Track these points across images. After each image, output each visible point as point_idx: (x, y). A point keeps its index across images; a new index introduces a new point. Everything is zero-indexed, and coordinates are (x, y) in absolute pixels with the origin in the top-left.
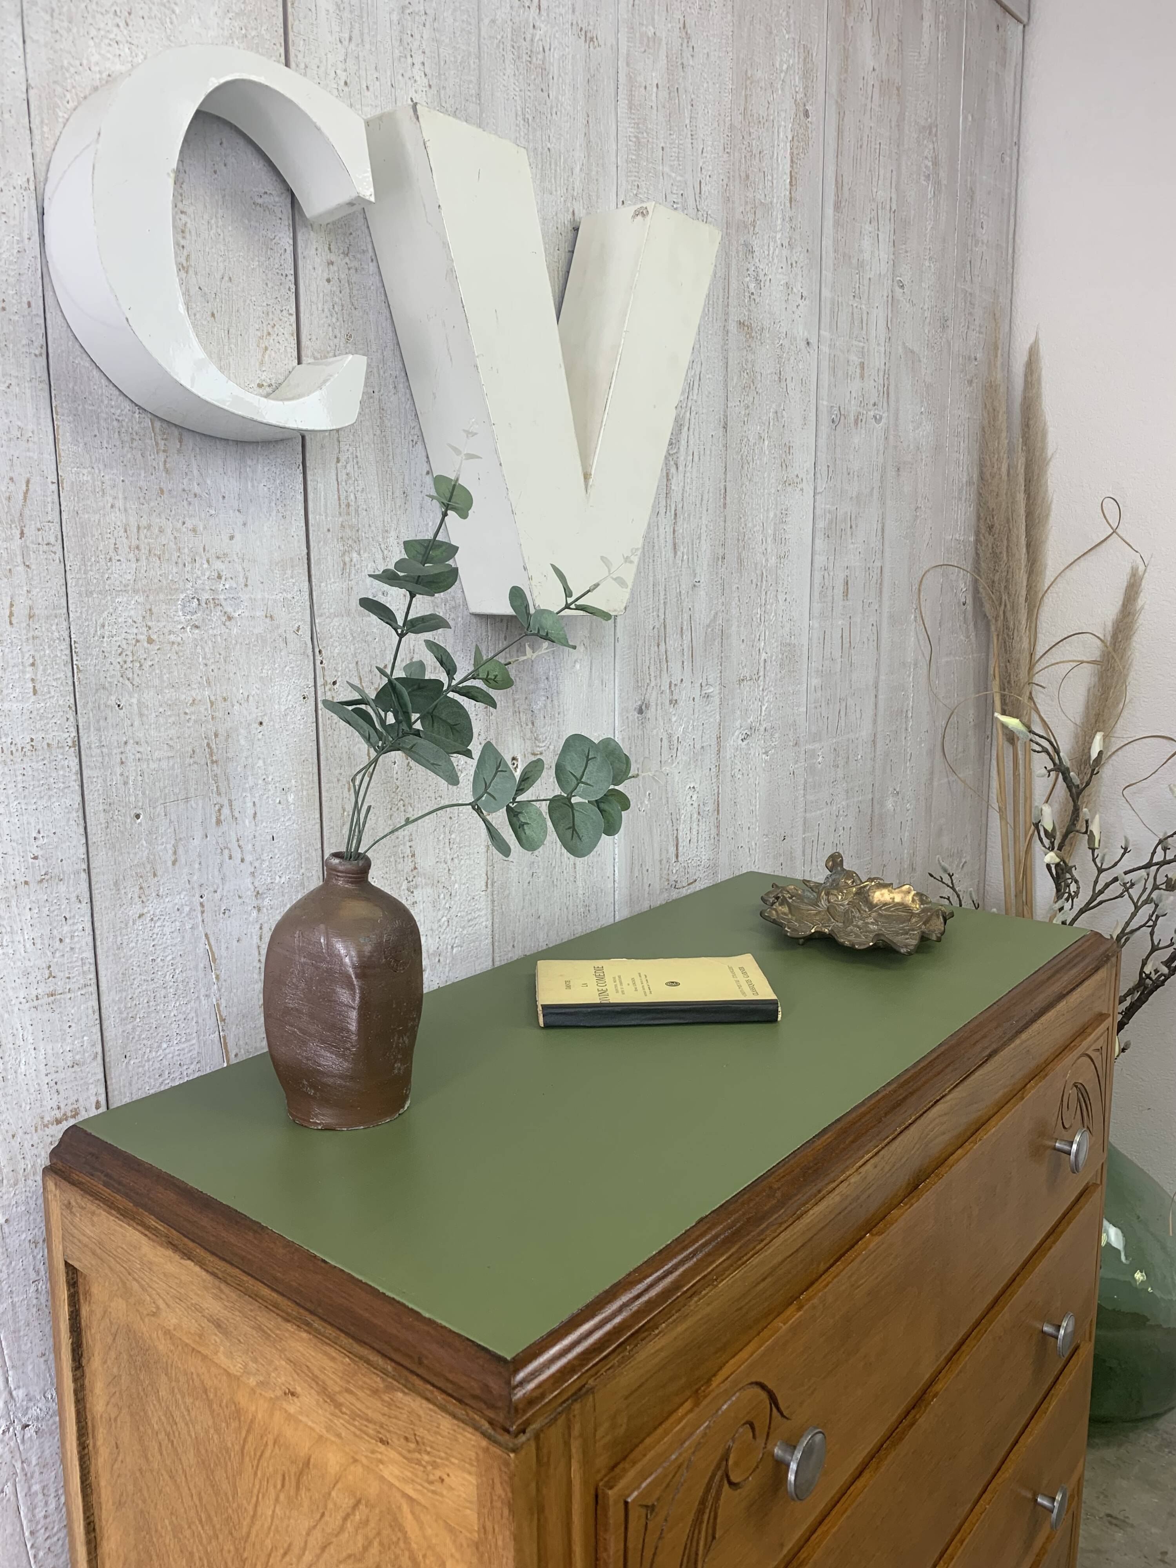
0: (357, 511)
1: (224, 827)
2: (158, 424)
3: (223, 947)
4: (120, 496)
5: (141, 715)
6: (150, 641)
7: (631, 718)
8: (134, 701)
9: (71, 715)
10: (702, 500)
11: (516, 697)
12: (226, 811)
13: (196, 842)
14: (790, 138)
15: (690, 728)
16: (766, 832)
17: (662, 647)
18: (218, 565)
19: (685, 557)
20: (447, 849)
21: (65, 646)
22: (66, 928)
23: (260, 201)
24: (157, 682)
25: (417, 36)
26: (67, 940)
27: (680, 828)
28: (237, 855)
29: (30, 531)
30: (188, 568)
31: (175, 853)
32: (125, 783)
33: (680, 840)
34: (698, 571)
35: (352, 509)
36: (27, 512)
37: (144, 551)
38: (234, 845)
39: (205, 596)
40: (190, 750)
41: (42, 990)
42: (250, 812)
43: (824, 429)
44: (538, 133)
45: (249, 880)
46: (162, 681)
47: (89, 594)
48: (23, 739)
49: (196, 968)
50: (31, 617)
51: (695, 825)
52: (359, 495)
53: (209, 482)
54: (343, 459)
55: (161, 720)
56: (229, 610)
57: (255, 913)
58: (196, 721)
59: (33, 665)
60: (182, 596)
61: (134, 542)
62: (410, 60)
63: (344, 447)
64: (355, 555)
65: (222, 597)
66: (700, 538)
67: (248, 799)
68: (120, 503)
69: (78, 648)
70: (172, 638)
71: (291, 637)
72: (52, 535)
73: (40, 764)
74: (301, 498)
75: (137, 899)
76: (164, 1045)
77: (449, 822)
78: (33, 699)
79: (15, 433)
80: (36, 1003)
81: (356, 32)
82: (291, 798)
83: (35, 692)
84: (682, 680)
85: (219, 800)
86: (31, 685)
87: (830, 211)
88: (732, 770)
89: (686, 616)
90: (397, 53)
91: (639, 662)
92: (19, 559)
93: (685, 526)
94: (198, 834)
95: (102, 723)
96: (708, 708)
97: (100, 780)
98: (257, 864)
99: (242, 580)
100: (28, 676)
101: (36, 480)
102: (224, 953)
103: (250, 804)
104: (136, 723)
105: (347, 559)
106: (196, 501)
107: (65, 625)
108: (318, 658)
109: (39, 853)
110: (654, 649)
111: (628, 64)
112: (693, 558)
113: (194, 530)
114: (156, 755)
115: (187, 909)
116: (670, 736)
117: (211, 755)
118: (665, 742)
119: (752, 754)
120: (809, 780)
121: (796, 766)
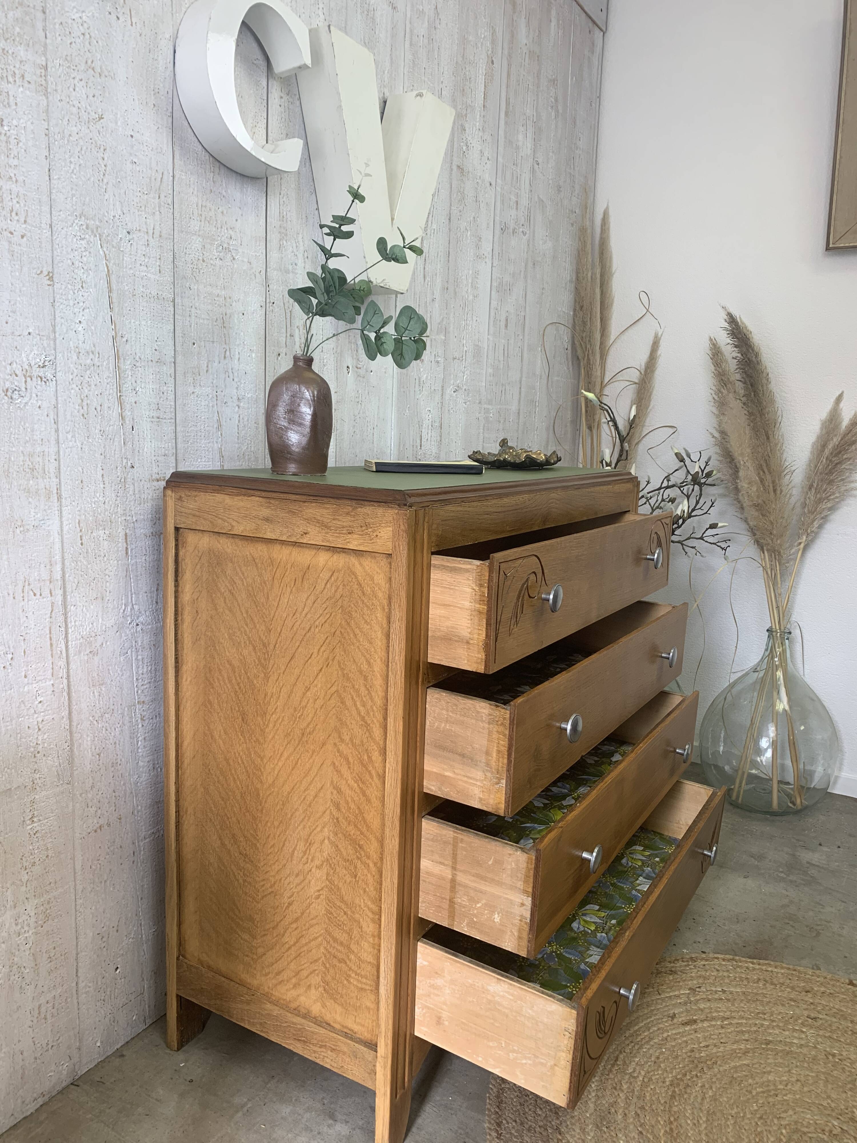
1: (226, 361)
2: (211, 158)
3: (224, 420)
4: (196, 189)
5: (198, 295)
6: (203, 261)
8: (196, 287)
9: (172, 286)
12: (228, 353)
13: (216, 364)
14: (484, 73)
15: (429, 376)
18: (230, 232)
19: (430, 283)
21: (172, 254)
22: (165, 388)
23: (255, 62)
24: (205, 281)
26: (165, 394)
27: (423, 431)
28: (231, 376)
29: (162, 196)
30: (219, 230)
31: (207, 366)
32: (191, 326)
33: (423, 438)
34: (435, 292)
35: (285, 219)
36: (161, 188)
37: (203, 217)
38: (230, 371)
39: (225, 245)
40: (215, 318)
41: (155, 414)
42: (237, 356)
43: (498, 231)
45: (235, 391)
46: (207, 282)
47: (182, 232)
48: (154, 293)
49: (213, 426)
50: (160, 236)
51: (430, 432)
52: (287, 213)
53: (229, 191)
54: (282, 195)
55: (206, 300)
56: (234, 255)
58: (218, 305)
59: (160, 259)
60: (216, 243)
61: (200, 213)
62: (317, 6)
63: (283, 187)
64: (285, 242)
65: (231, 248)
66: (436, 275)
67: (237, 350)
68: (195, 193)
69: (177, 256)
70: (212, 262)
71: (258, 274)
72: (170, 201)
73: (159, 307)
74: (264, 208)
75: (192, 384)
76: (199, 460)
78: (159, 275)
79: (159, 150)
80: (152, 420)
82: (254, 355)
83: (160, 272)
85: (225, 346)
86: (158, 268)
87: (503, 115)
88: (448, 407)
92: (157, 209)
93: (430, 266)
94: (217, 361)
95: (183, 294)
97: (181, 321)
98: (239, 384)
99: (240, 242)
100: (158, 264)
101: (165, 173)
102: (224, 424)
103: (237, 353)
104: (196, 299)
106: (224, 199)
107: (172, 244)
108: (268, 289)
109: (157, 348)
111: (410, 23)
112: (433, 285)
113: (222, 213)
114: (203, 316)
115: (211, 396)
117: (224, 323)
118: (417, 381)
119: (458, 401)
120: (486, 425)
121: (480, 415)
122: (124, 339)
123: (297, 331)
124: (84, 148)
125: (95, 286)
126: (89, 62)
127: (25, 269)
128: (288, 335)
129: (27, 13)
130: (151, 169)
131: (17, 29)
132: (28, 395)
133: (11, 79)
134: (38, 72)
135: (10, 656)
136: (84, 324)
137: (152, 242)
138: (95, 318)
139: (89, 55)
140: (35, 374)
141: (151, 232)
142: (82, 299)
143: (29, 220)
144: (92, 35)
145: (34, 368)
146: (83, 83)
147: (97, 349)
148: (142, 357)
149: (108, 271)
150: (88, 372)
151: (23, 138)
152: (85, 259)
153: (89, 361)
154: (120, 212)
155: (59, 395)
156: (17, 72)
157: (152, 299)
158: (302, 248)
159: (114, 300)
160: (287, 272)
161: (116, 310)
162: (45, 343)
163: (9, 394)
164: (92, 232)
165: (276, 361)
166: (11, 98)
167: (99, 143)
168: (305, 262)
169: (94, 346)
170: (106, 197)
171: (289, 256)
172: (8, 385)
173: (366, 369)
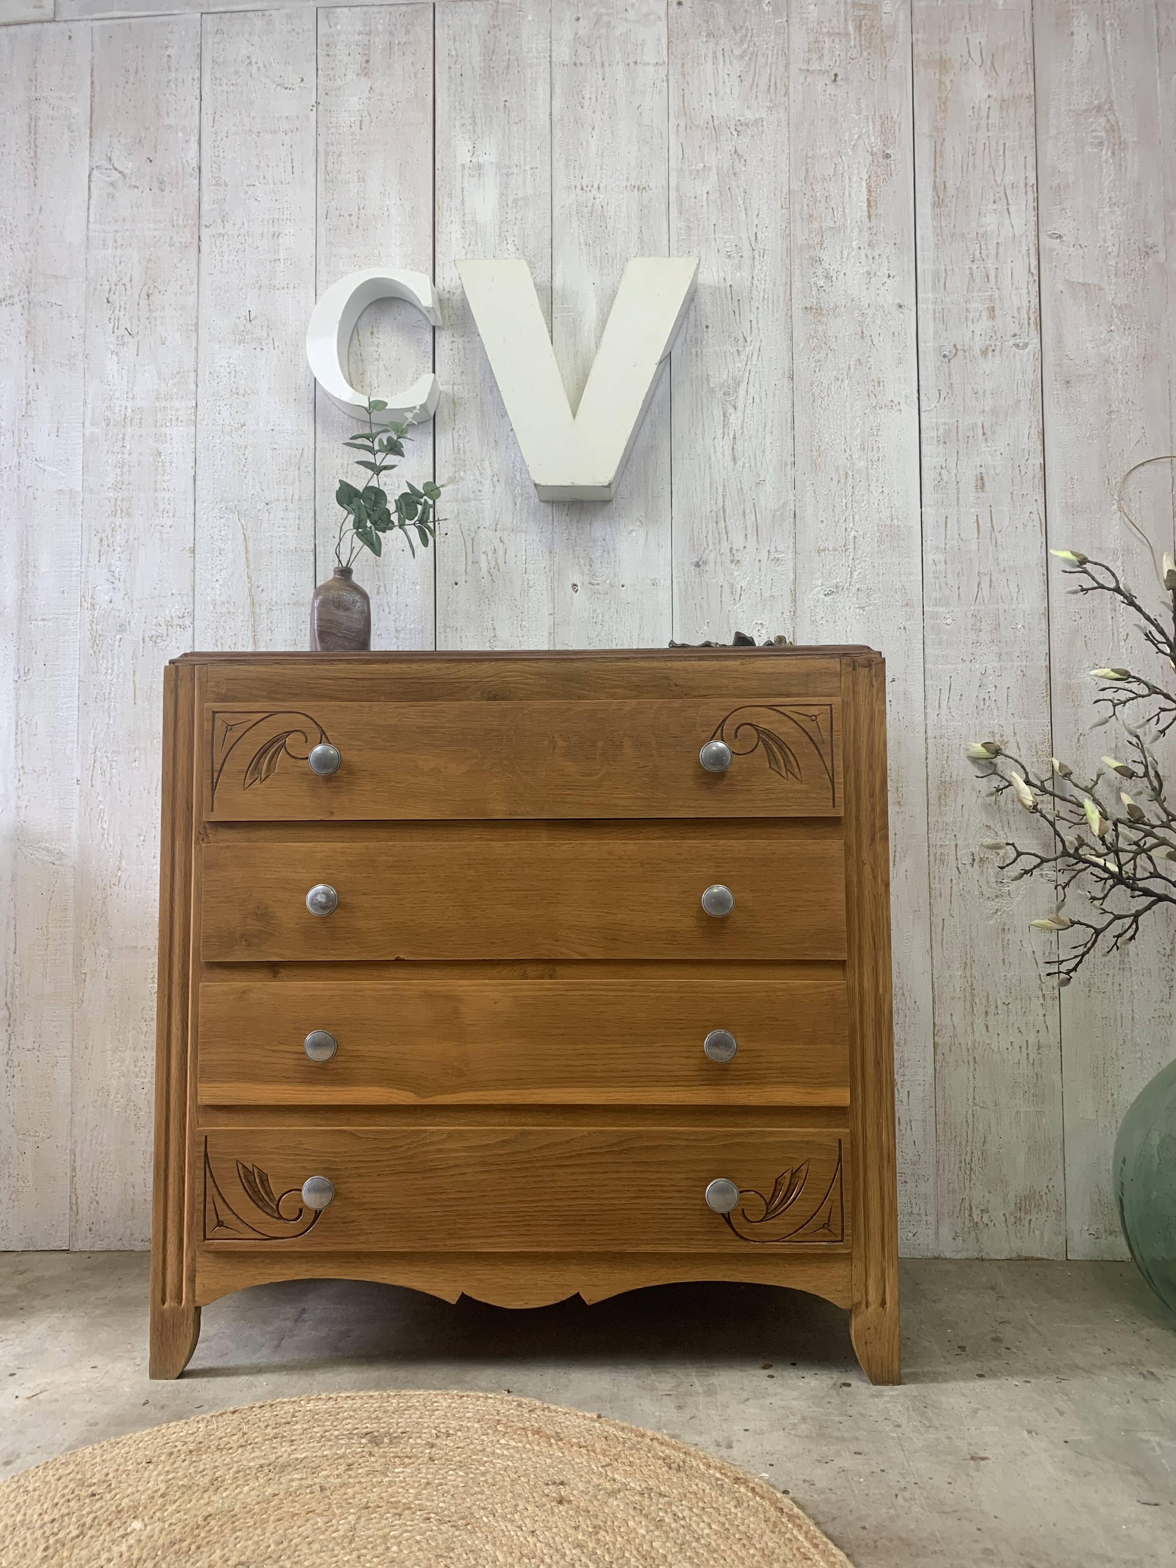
0: (464, 452)
2: (360, 423)
7: (686, 569)
9: (312, 539)
10: (765, 427)
11: (576, 548)
12: (382, 589)
14: (865, 177)
15: (757, 581)
17: (722, 524)
19: (747, 465)
20: (519, 630)
21: (312, 512)
25: (511, 231)
28: (387, 610)
29: (302, 468)
34: (762, 473)
35: (461, 451)
36: (302, 461)
37: (350, 474)
38: (385, 605)
42: (395, 591)
43: (930, 363)
44: (598, 248)
45: (393, 623)
47: (324, 491)
48: (292, 547)
50: (300, 500)
52: (466, 444)
54: (457, 428)
57: (395, 640)
59: (299, 518)
63: (457, 422)
64: (462, 473)
66: (764, 451)
67: (394, 585)
68: (340, 455)
72: (311, 469)
73: (298, 558)
74: (431, 448)
77: (521, 615)
81: (473, 242)
82: (418, 587)
84: (745, 547)
88: (812, 616)
89: (749, 505)
90: (497, 241)
91: (696, 533)
92: (297, 478)
93: (746, 444)
96: (778, 568)
98: (397, 616)
100: (297, 522)
101: (306, 448)
103: (395, 587)
105: (457, 475)
107: (313, 503)
110: (712, 525)
111: (678, 190)
112: (756, 465)
116: (732, 586)
118: (726, 589)
119: (840, 607)
120: (930, 637)
121: (908, 623)
122: (260, 589)
123: (483, 557)
124: (226, 452)
125: (232, 551)
126: (234, 390)
127: (171, 549)
128: (470, 562)
129: (182, 377)
130: (291, 449)
131: (175, 390)
132: (169, 639)
133: (168, 424)
134: (189, 412)
135: (142, 838)
136: (221, 582)
137: (290, 506)
138: (232, 576)
139: (234, 385)
140: (175, 623)
141: (289, 499)
142: (220, 563)
143: (177, 515)
144: (237, 370)
145: (175, 619)
146: (228, 406)
147: (233, 599)
148: (279, 602)
149: (245, 537)
150: (224, 618)
151: (175, 460)
152: (223, 533)
153: (225, 610)
154: (258, 490)
155: (196, 637)
156: (173, 418)
157: (290, 553)
158: (489, 472)
159: (251, 559)
160: (466, 500)
161: (252, 566)
162: (185, 600)
163: (154, 639)
164: (231, 510)
165: (450, 590)
166: (168, 436)
167: (240, 444)
168: (494, 486)
169: (230, 597)
170: (246, 481)
171: (470, 485)
172: (153, 633)
173: (610, 584)
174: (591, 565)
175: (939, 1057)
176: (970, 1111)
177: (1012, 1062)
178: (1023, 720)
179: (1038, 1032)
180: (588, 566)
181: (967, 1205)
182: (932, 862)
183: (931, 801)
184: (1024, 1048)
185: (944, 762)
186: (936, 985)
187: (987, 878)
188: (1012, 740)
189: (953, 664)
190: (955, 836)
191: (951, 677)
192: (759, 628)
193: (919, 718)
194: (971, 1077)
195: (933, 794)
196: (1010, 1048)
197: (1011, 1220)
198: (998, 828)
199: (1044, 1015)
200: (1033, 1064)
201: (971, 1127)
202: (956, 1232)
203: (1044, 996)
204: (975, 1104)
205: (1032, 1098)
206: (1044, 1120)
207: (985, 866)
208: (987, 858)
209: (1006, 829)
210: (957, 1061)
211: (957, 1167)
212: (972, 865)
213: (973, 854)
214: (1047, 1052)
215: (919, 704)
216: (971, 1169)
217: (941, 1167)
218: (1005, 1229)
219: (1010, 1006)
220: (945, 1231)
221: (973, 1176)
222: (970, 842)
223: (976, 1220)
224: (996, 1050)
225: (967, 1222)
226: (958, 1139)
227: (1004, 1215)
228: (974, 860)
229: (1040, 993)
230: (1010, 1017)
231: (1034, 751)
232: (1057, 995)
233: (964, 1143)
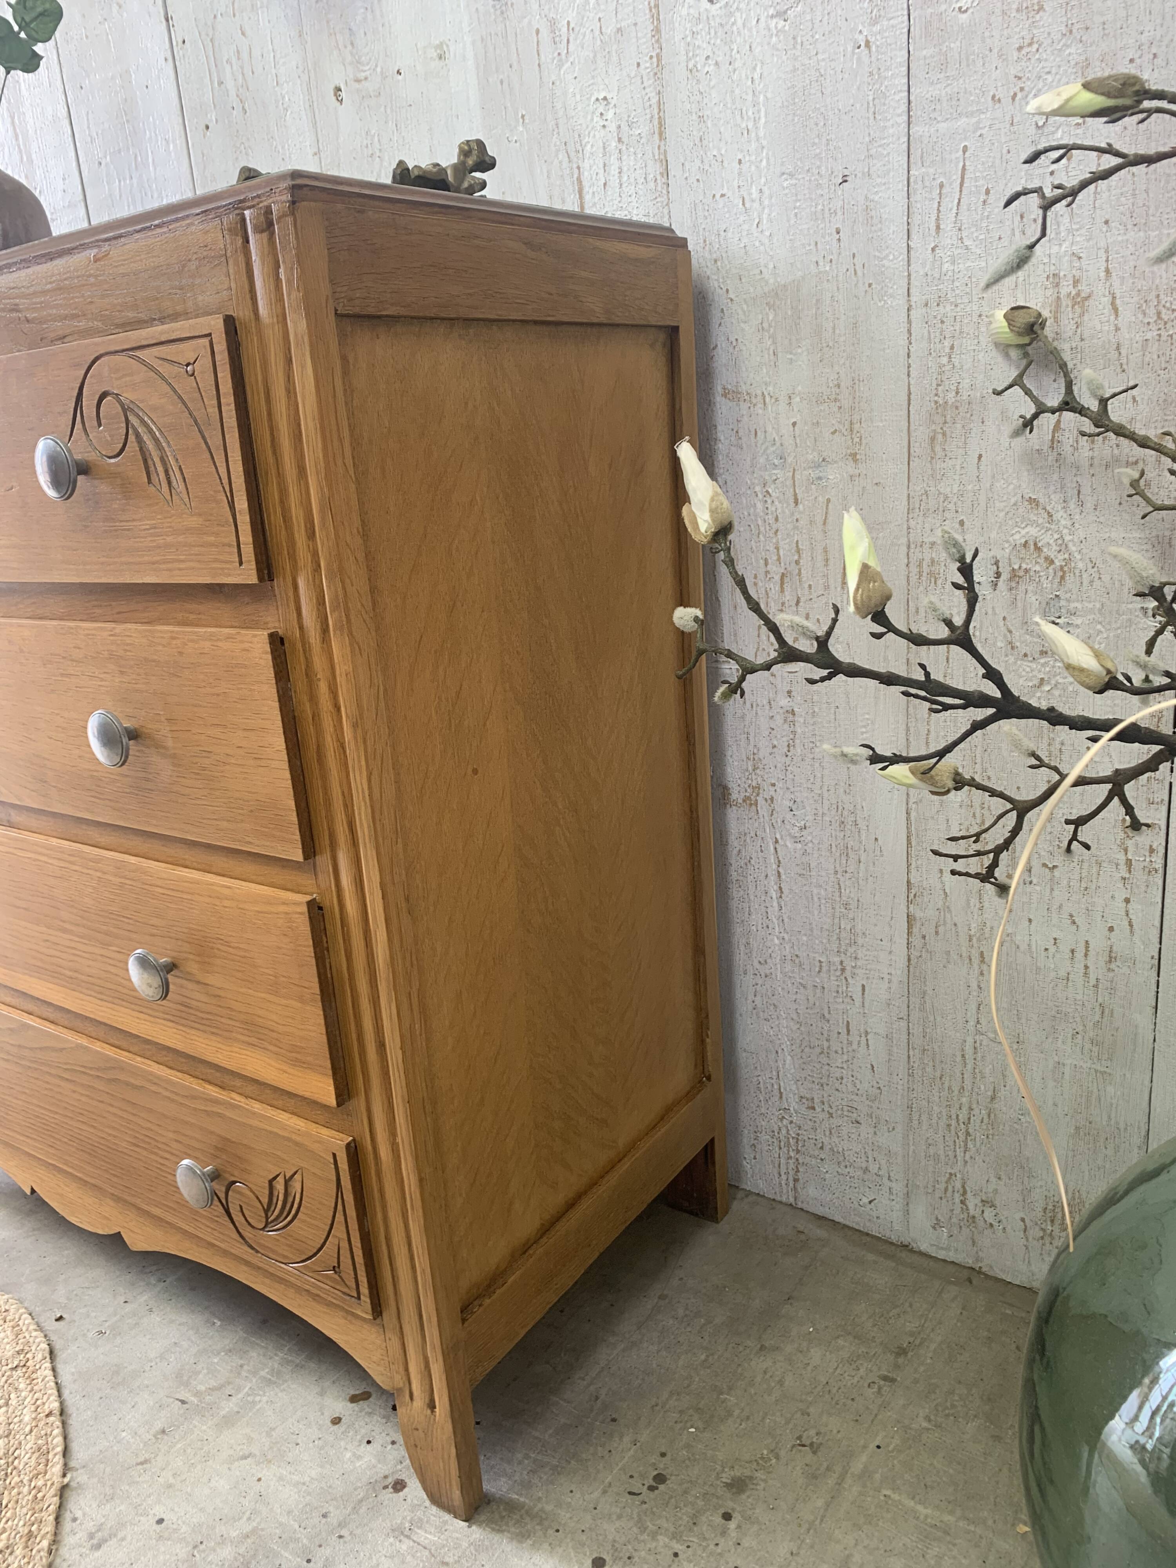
1: (139, 172)
5: (92, 92)
6: (87, 37)
8: (87, 82)
9: (64, 97)
12: (139, 159)
13: (128, 181)
16: (790, 168)
24: (94, 66)
27: (586, 165)
31: (120, 189)
32: (92, 141)
33: (586, 184)
38: (146, 185)
51: (613, 159)
88: (688, 60)
116: (553, 24)
118: (545, 33)
119: (740, 23)
120: (923, 52)
121: (877, 28)
173: (382, 72)
174: (352, 44)
175: (916, 941)
176: (970, 1040)
177: (1053, 975)
178: (1131, 234)
179: (1111, 929)
180: (349, 47)
181: (958, 1185)
182: (914, 578)
183: (916, 449)
184: (1080, 955)
185: (945, 360)
186: (913, 814)
187: (1024, 610)
188: (1100, 289)
189: (972, 114)
190: (962, 523)
191: (965, 149)
192: (601, 109)
193: (895, 260)
194: (974, 985)
195: (921, 433)
196: (1052, 949)
197: (1036, 1232)
198: (1054, 503)
199: (1127, 901)
200: (1096, 986)
201: (970, 1067)
202: (937, 1219)
203: (1129, 863)
204: (979, 1032)
205: (1088, 1046)
206: (1110, 1090)
207: (1022, 587)
208: (1027, 571)
209: (1072, 505)
210: (948, 953)
211: (942, 1123)
212: (995, 585)
213: (997, 563)
214: (1125, 970)
215: (894, 232)
216: (968, 1134)
217: (915, 1117)
218: (1023, 1241)
219: (1057, 873)
220: (920, 1214)
221: (970, 1145)
222: (993, 535)
223: (972, 1212)
224: (1024, 947)
225: (957, 1211)
226: (946, 1080)
227: (1023, 1220)
228: (998, 575)
229: (1121, 857)
230: (1056, 893)
231: (1152, 311)
232: (1159, 865)
233: (956, 1089)
